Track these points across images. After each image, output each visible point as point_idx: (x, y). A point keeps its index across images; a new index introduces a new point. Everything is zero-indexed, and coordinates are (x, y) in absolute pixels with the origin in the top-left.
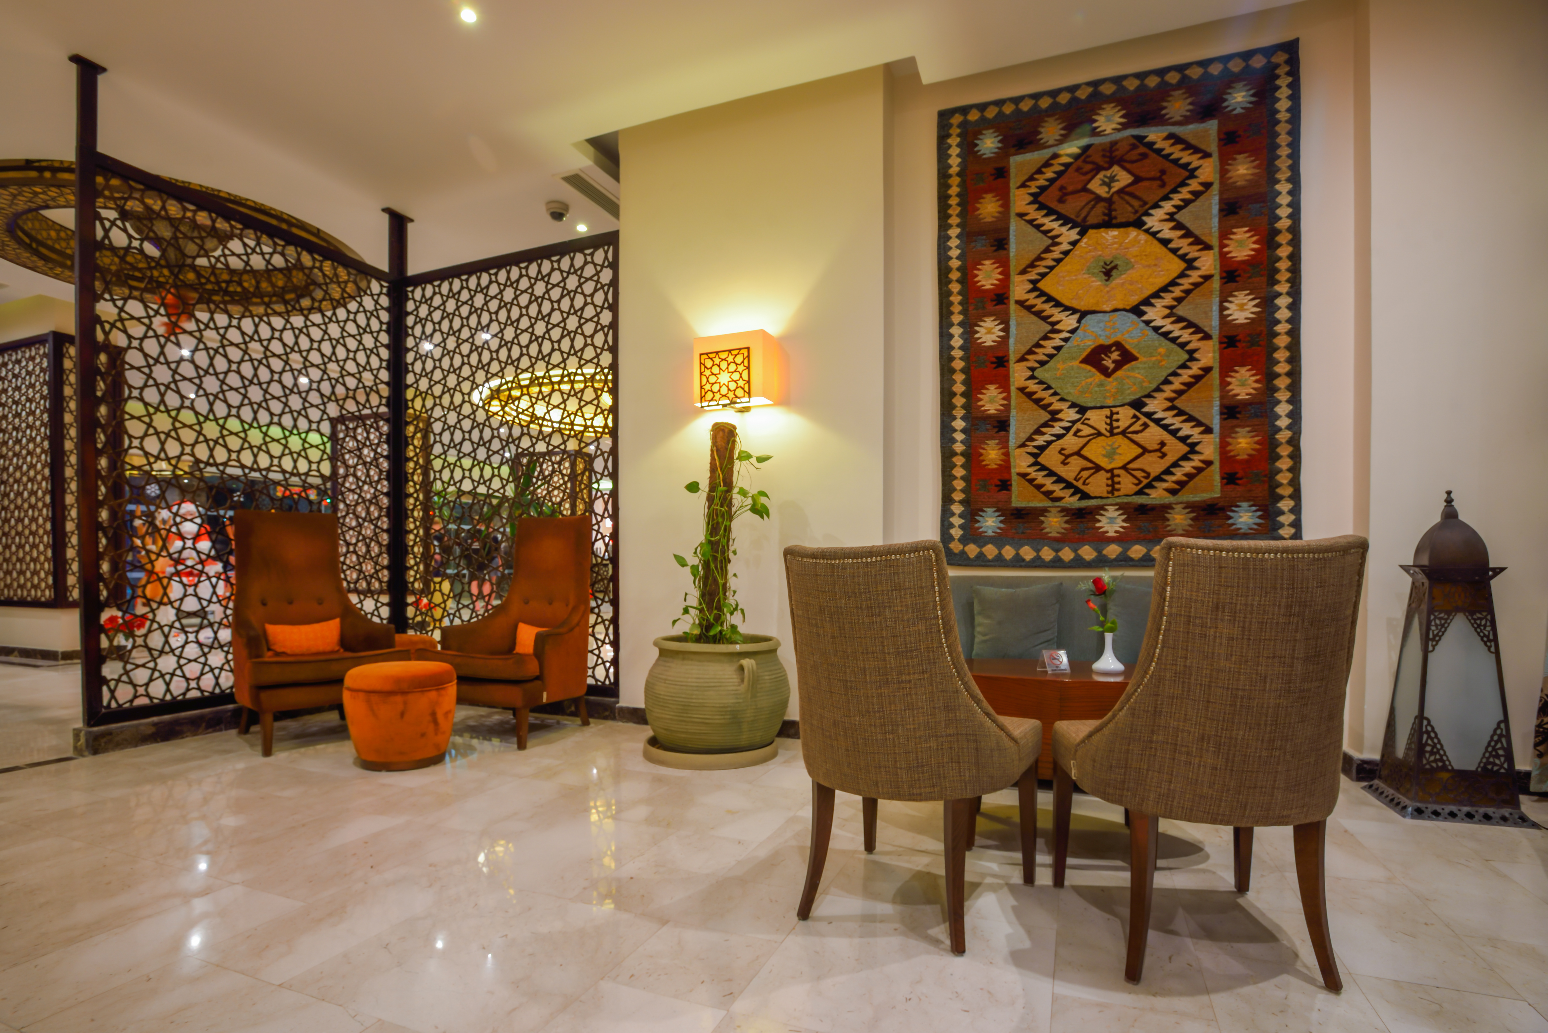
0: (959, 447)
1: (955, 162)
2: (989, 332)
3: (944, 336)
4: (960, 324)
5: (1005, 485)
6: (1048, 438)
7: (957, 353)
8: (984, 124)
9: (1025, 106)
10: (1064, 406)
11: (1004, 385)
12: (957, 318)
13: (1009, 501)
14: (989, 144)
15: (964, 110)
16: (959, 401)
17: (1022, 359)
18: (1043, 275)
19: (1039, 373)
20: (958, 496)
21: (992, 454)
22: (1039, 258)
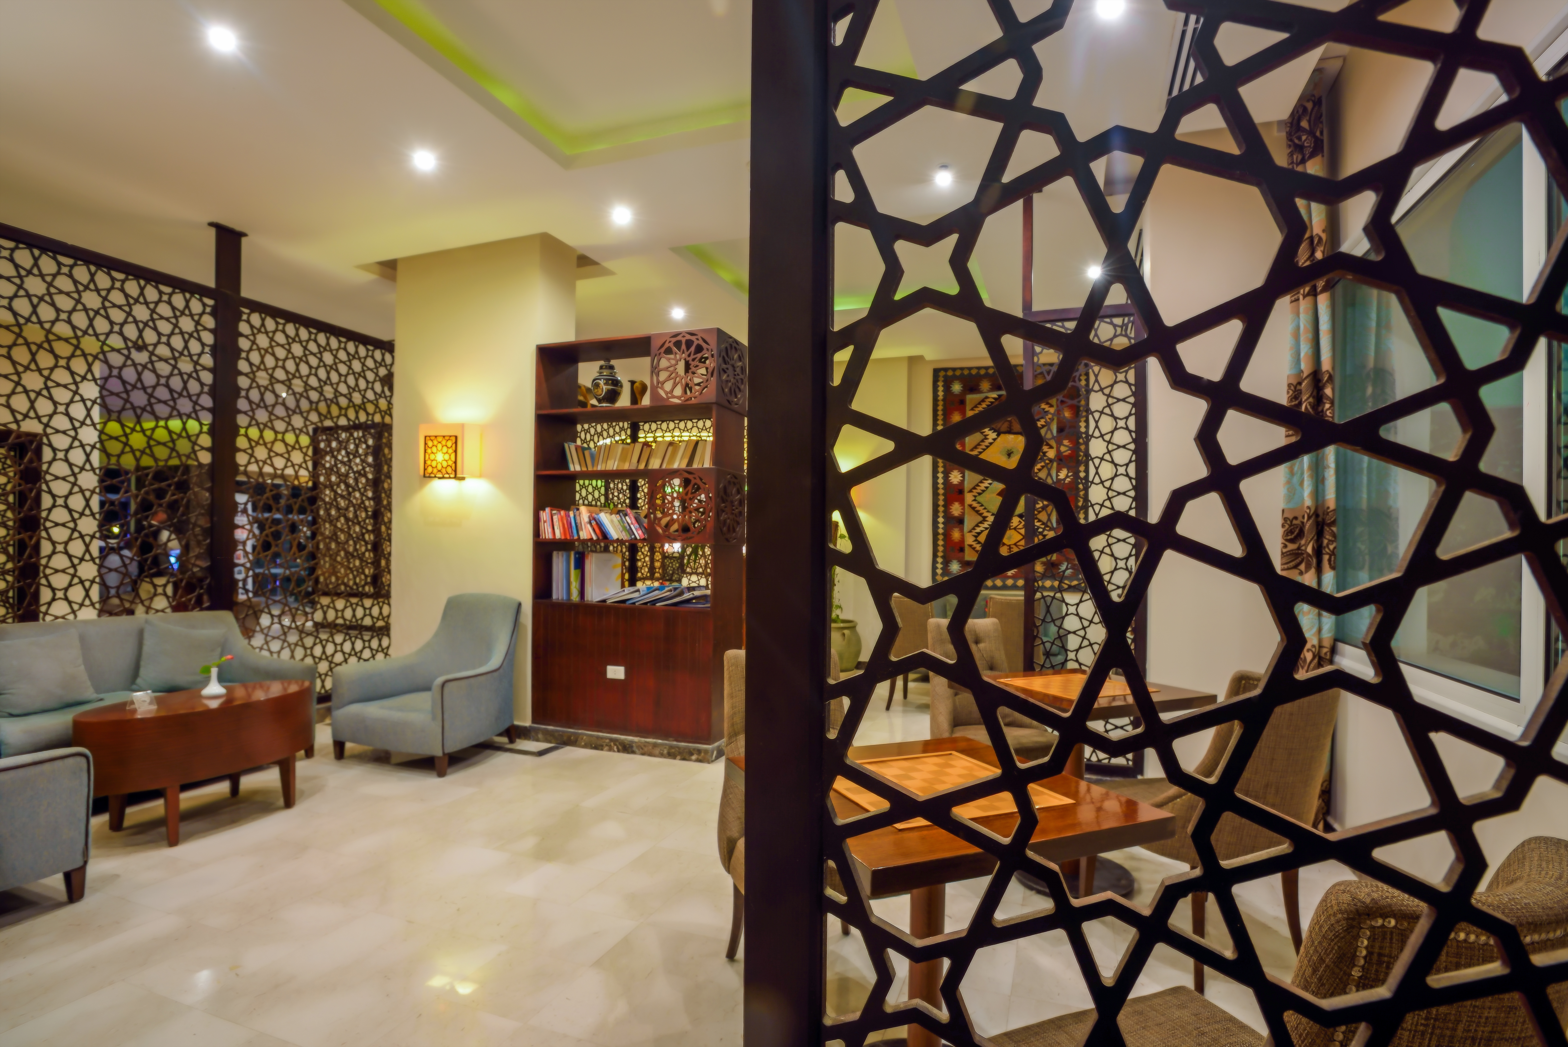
0: (941, 531)
1: (941, 394)
2: (956, 477)
3: (935, 478)
4: (942, 472)
5: (962, 550)
6: (982, 529)
7: (941, 486)
8: (955, 378)
9: (974, 372)
10: (988, 514)
11: (962, 502)
12: (941, 469)
13: (964, 557)
14: (957, 388)
15: (946, 370)
16: (941, 509)
17: (970, 491)
18: (980, 453)
19: (978, 498)
20: (940, 554)
21: (956, 535)
22: (979, 445)
